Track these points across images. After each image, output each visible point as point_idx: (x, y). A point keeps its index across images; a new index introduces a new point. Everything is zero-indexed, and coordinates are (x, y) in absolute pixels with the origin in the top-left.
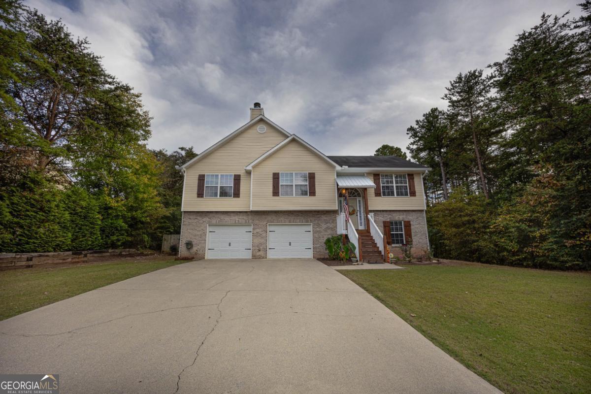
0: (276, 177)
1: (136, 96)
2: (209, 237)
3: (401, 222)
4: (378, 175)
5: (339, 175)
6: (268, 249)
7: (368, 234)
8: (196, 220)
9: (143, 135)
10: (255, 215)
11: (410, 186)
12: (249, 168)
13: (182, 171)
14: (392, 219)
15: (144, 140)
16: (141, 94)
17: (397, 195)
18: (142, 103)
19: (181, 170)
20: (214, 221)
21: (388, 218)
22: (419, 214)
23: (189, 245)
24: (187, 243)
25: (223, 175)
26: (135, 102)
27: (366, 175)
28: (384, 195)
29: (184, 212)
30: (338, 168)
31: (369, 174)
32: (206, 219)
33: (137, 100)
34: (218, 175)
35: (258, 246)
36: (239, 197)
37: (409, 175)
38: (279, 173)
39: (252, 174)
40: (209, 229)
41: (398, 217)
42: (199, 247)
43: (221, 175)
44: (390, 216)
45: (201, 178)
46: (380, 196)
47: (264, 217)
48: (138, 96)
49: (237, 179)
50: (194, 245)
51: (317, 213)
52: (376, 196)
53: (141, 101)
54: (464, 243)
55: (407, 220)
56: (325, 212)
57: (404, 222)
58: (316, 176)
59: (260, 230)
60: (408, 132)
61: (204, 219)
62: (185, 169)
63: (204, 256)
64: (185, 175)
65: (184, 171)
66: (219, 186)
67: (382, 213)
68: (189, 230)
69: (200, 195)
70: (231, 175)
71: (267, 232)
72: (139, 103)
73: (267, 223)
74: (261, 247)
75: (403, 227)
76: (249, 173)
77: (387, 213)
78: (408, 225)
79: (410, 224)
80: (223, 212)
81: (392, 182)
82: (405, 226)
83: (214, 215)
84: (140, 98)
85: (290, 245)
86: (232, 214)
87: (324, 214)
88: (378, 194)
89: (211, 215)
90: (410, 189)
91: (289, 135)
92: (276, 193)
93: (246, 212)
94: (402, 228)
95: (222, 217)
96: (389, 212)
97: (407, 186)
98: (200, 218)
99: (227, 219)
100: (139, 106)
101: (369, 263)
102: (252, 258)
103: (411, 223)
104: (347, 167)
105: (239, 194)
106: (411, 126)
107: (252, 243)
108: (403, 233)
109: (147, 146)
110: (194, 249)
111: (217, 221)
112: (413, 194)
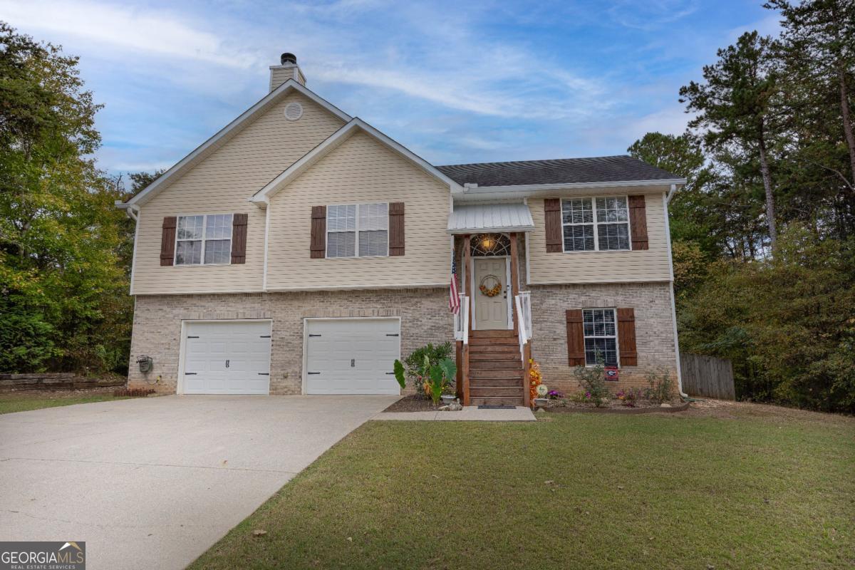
0: (319, 215)
1: (68, 64)
2: (186, 348)
3: (612, 313)
4: (557, 201)
5: (460, 205)
6: (304, 374)
7: (512, 341)
8: (161, 313)
9: (84, 142)
10: (278, 300)
11: (633, 224)
12: (261, 198)
13: (130, 210)
14: (588, 304)
15: (87, 152)
16: (78, 58)
17: (600, 249)
18: (81, 77)
19: (126, 210)
20: (194, 314)
21: (576, 301)
22: (657, 292)
23: (146, 365)
24: (140, 362)
25: (213, 216)
26: (64, 74)
27: (526, 203)
28: (569, 247)
29: (139, 296)
30: (456, 189)
31: (533, 199)
32: (180, 311)
33: (69, 70)
34: (202, 217)
35: (282, 367)
36: (244, 262)
37: (632, 198)
38: (325, 207)
39: (268, 211)
40: (185, 331)
41: (603, 300)
42: (165, 369)
43: (208, 216)
44: (583, 298)
45: (169, 225)
46: (559, 250)
47: (296, 303)
48: (72, 63)
49: (240, 223)
50: (155, 366)
51: (412, 294)
52: (548, 251)
53: (77, 72)
54: (798, 362)
55: (623, 306)
56: (429, 292)
57: (619, 310)
58: (407, 210)
59: (288, 334)
60: (682, 97)
61: (176, 311)
62: (137, 208)
63: (175, 387)
64: (138, 219)
65: (136, 213)
66: (204, 239)
67: (564, 291)
68: (146, 334)
69: (166, 259)
70: (227, 216)
71: (302, 337)
72: (73, 76)
73: (302, 319)
74: (290, 371)
75: (616, 322)
76: (263, 208)
77: (577, 290)
78: (627, 318)
79: (633, 316)
80: (214, 295)
81: (588, 218)
82: (619, 321)
83: (195, 301)
84: (76, 67)
85: (353, 365)
86: (231, 299)
87: (428, 295)
88: (553, 247)
89: (190, 301)
90: (634, 231)
91: (347, 119)
92: (317, 250)
93: (260, 294)
94: (613, 325)
95: (211, 305)
96: (582, 288)
97: (627, 224)
98: (168, 310)
99: (221, 309)
100: (75, 82)
101: (485, 406)
102: (270, 394)
103: (636, 313)
104: (475, 186)
105: (244, 256)
106: (692, 83)
107: (270, 362)
108: (616, 336)
109: (95, 164)
110: (155, 374)
111: (202, 314)
112: (641, 242)
